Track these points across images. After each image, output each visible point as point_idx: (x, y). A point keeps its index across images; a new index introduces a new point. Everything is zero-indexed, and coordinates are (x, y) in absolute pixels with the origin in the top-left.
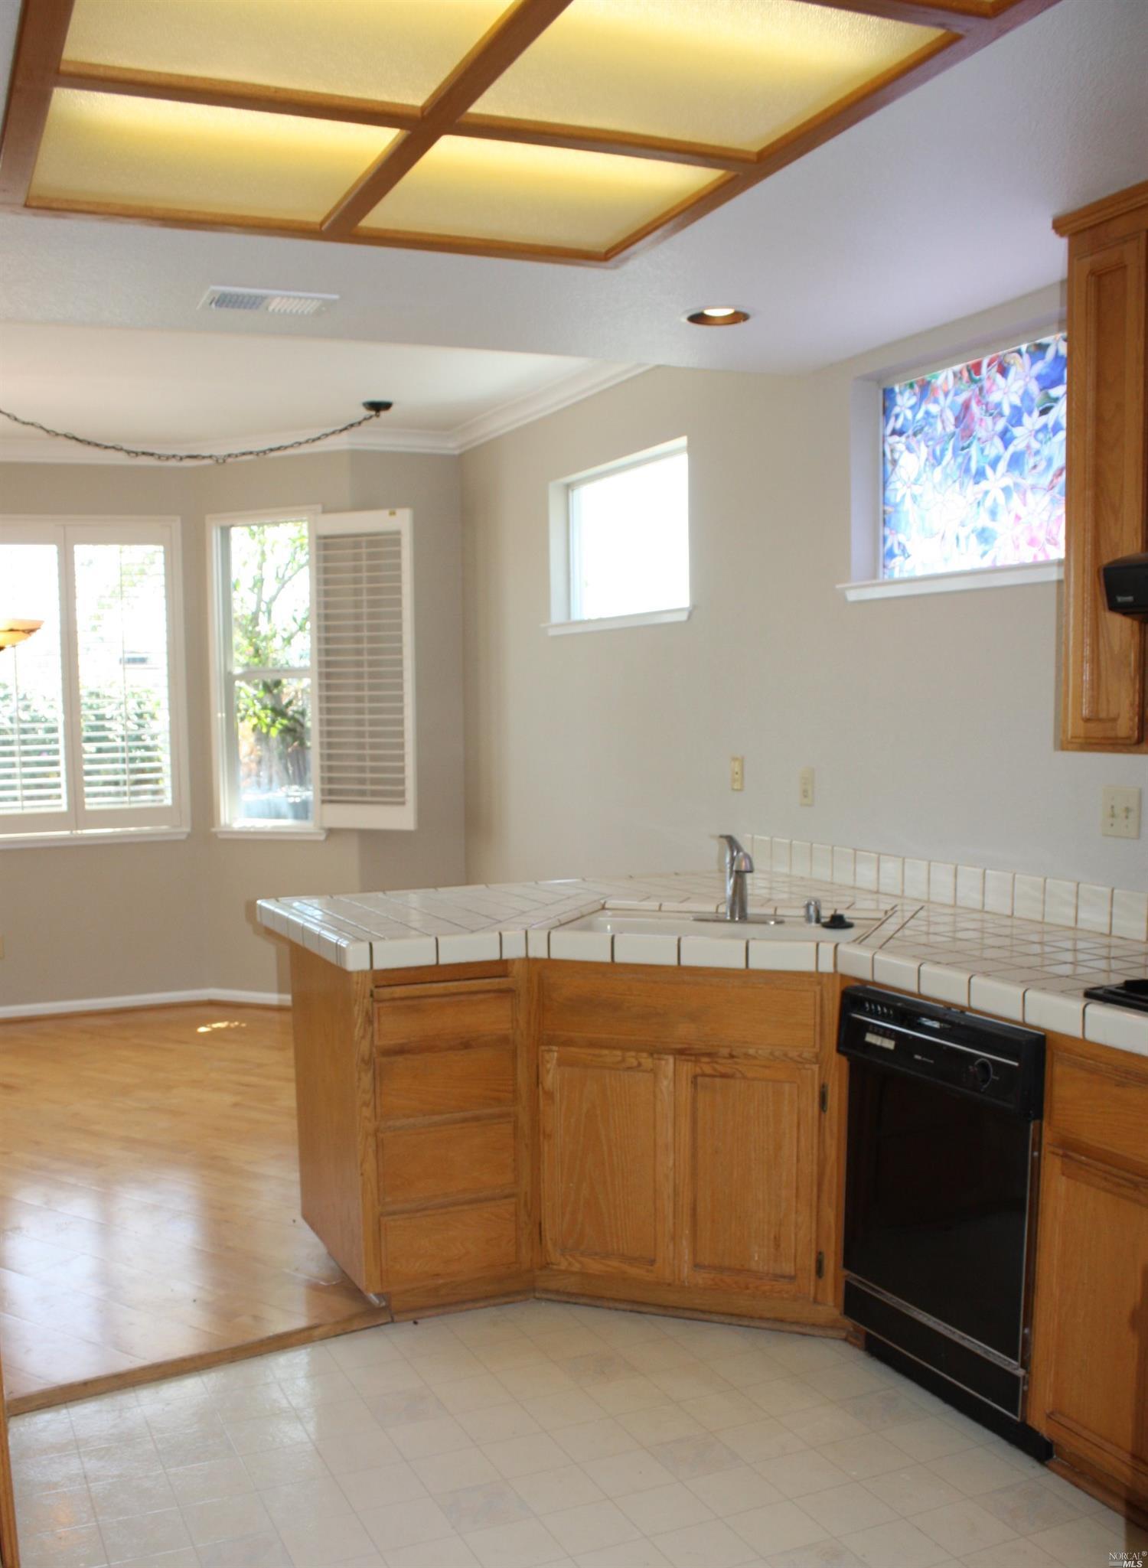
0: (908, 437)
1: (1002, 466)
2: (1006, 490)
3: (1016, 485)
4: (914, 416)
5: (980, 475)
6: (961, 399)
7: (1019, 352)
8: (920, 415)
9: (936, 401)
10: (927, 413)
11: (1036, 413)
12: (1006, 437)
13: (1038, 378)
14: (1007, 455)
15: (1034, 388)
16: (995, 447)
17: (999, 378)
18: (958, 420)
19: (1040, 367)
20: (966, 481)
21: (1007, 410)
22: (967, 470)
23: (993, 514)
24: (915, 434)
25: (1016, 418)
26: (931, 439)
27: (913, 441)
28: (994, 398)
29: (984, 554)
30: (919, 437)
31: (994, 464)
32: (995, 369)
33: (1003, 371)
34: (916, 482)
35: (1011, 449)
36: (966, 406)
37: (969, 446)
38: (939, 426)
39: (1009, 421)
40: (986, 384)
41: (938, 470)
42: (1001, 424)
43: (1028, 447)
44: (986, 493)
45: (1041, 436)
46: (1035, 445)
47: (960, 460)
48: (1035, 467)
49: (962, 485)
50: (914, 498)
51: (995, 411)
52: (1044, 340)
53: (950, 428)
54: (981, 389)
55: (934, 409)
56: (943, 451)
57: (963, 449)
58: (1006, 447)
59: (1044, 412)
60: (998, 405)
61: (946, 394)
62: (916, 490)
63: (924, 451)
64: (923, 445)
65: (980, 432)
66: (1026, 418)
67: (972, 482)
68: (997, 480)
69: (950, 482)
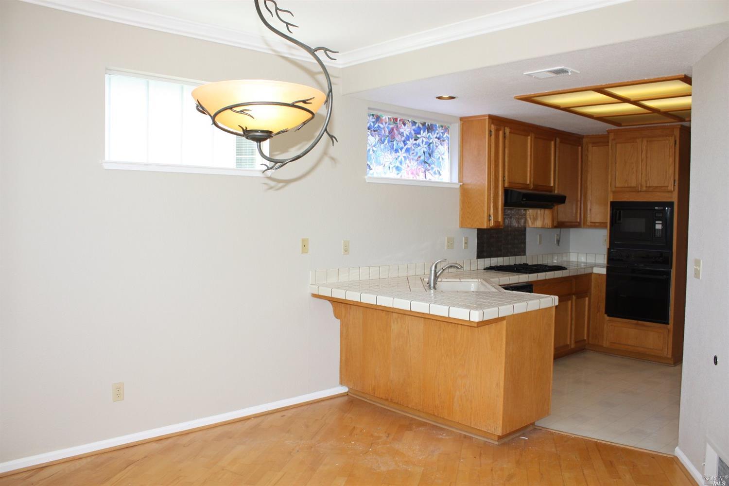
0: (371, 131)
1: (404, 150)
2: (404, 157)
3: (408, 157)
4: (374, 125)
5: (396, 151)
6: (391, 126)
7: (409, 121)
8: (376, 126)
9: (382, 124)
10: (378, 126)
11: (413, 139)
12: (405, 143)
13: (414, 130)
14: (405, 148)
15: (413, 132)
16: (402, 145)
17: (403, 125)
18: (390, 133)
19: (414, 127)
20: (392, 151)
21: (405, 135)
22: (393, 148)
23: (401, 163)
24: (374, 131)
25: (408, 138)
26: (381, 135)
27: (374, 133)
28: (402, 130)
29: (398, 174)
30: (376, 132)
31: (401, 149)
32: (401, 123)
33: (404, 124)
34: (374, 146)
35: (406, 146)
36: (392, 129)
37: (393, 141)
38: (383, 132)
39: (406, 138)
40: (399, 126)
41: (382, 145)
42: (403, 139)
43: (411, 147)
44: (399, 156)
45: (415, 146)
46: (413, 148)
47: (390, 144)
48: (413, 154)
49: (391, 152)
50: (374, 151)
51: (402, 134)
52: (416, 121)
53: (387, 134)
54: (397, 126)
55: (381, 126)
56: (384, 140)
57: (391, 141)
58: (405, 146)
59: (416, 140)
60: (403, 133)
61: (386, 123)
62: (375, 149)
63: (377, 138)
64: (377, 136)
65: (397, 139)
66: (410, 139)
67: (394, 152)
68: (402, 154)
69: (387, 150)
